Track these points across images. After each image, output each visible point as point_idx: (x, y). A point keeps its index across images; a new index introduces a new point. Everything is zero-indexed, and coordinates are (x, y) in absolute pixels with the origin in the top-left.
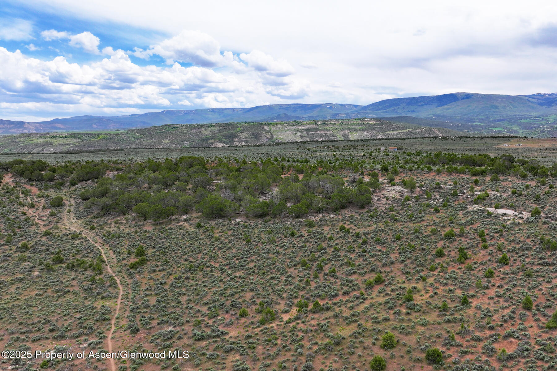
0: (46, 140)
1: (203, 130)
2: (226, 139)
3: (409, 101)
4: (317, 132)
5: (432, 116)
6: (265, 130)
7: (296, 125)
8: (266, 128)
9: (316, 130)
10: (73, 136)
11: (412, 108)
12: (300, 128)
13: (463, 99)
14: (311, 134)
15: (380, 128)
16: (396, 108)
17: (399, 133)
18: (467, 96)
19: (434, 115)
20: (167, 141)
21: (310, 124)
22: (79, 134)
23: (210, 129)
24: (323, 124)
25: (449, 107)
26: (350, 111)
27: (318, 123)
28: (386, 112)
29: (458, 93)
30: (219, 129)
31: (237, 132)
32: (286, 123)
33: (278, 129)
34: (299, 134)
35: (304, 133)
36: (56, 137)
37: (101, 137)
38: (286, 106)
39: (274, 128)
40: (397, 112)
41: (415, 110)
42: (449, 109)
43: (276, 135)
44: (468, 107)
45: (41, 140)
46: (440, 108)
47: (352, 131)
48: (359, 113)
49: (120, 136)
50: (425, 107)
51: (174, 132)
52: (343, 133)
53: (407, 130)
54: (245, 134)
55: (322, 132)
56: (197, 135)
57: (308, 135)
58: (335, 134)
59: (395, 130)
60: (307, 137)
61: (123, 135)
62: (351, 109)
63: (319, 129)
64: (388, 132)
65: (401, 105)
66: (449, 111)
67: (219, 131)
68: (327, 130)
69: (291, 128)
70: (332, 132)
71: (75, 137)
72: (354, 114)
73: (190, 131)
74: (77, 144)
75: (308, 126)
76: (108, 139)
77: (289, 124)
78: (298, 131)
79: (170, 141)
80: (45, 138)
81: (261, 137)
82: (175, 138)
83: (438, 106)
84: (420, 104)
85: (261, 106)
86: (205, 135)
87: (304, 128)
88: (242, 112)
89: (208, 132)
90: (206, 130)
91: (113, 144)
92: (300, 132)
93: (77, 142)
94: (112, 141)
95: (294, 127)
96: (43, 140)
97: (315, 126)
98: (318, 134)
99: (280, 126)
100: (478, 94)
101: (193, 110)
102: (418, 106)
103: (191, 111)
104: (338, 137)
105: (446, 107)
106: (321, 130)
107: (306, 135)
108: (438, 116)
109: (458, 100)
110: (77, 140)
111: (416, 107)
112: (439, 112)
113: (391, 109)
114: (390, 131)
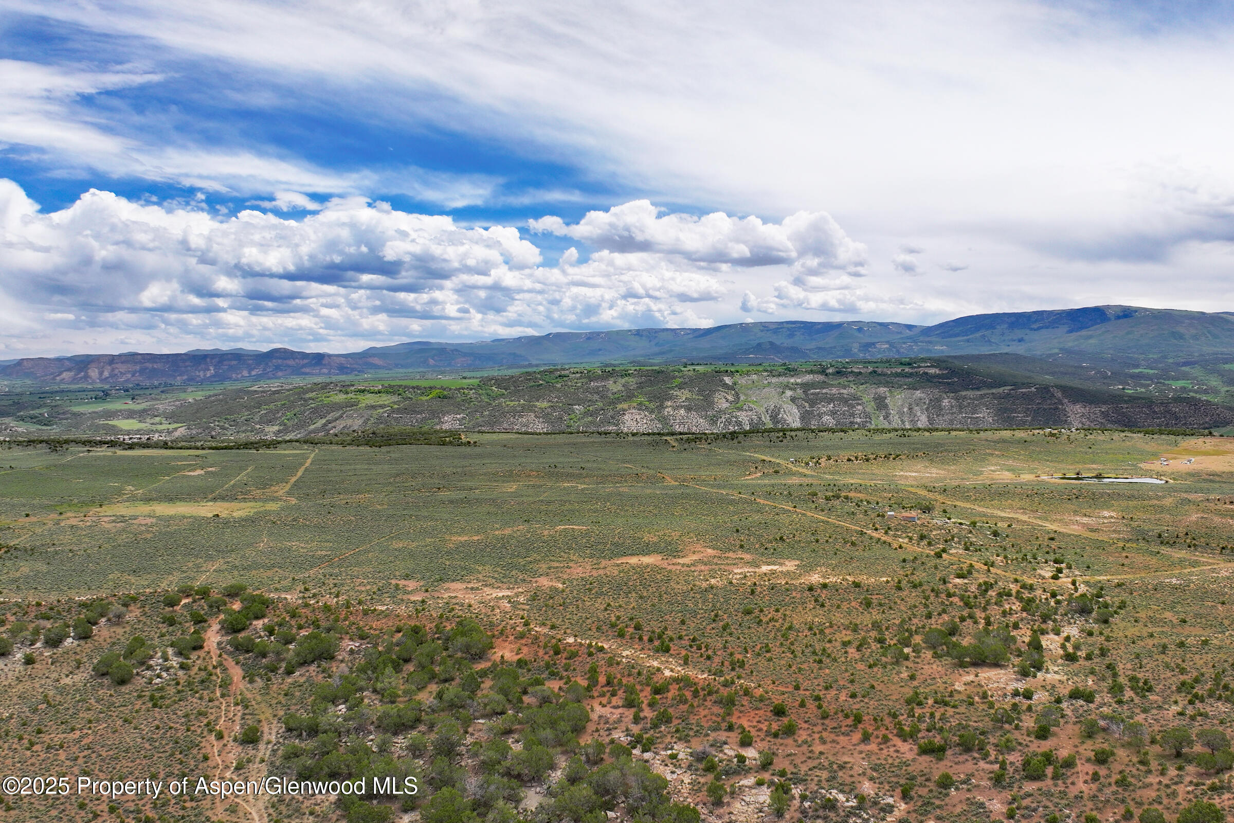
0: (350, 395)
1: (610, 384)
2: (650, 401)
3: (1013, 319)
4: (824, 391)
5: (1056, 351)
6: (725, 385)
7: (785, 375)
8: (728, 380)
9: (823, 385)
10: (390, 390)
11: (1019, 333)
12: (792, 380)
13: (1118, 318)
14: (812, 394)
15: (949, 384)
16: (988, 333)
17: (985, 395)
18: (1127, 313)
19: (1061, 349)
20: (545, 404)
21: (811, 372)
22: (400, 386)
23: (623, 380)
24: (838, 373)
25: (1090, 333)
26: (899, 336)
27: (828, 371)
28: (968, 341)
29: (1108, 307)
30: (640, 380)
31: (672, 388)
32: (767, 371)
33: (750, 382)
34: (789, 393)
35: (799, 391)
36: (363, 391)
37: (435, 393)
38: (774, 327)
39: (742, 381)
40: (989, 341)
41: (1026, 338)
42: (1090, 337)
43: (746, 395)
44: (1128, 333)
45: (341, 397)
46: (1074, 335)
47: (893, 389)
48: (915, 342)
49: (466, 391)
50: (1044, 331)
51: (559, 386)
52: (876, 393)
53: (1001, 390)
54: (686, 392)
55: (834, 391)
56: (598, 393)
57: (807, 395)
58: (859, 394)
59: (978, 389)
60: (803, 400)
61: (471, 389)
62: (901, 333)
63: (829, 384)
64: (964, 393)
65: (998, 327)
66: (1092, 341)
67: (640, 386)
68: (845, 387)
69: (774, 380)
70: (853, 391)
71: (394, 393)
72: (904, 343)
73: (586, 383)
74: (396, 406)
75: (809, 378)
76: (445, 397)
77: (772, 373)
78: (787, 387)
79: (550, 404)
80: (347, 393)
81: (716, 400)
82: (559, 398)
83: (1070, 331)
84: (1035, 326)
85: (726, 326)
86: (613, 394)
87: (799, 381)
88: (690, 336)
89: (620, 388)
90: (615, 382)
91: (452, 408)
92: (791, 389)
93: (395, 403)
94: (451, 401)
95: (781, 379)
96: (345, 396)
97: (820, 378)
98: (826, 393)
99: (755, 377)
100: (1146, 310)
101: (602, 333)
102: (1031, 329)
103: (598, 334)
104: (864, 400)
105: (1084, 333)
106: (832, 385)
107: (803, 396)
108: (1068, 352)
109: (1109, 319)
110: (395, 398)
111: (1028, 331)
112: (1070, 344)
113: (978, 335)
114: (967, 389)
